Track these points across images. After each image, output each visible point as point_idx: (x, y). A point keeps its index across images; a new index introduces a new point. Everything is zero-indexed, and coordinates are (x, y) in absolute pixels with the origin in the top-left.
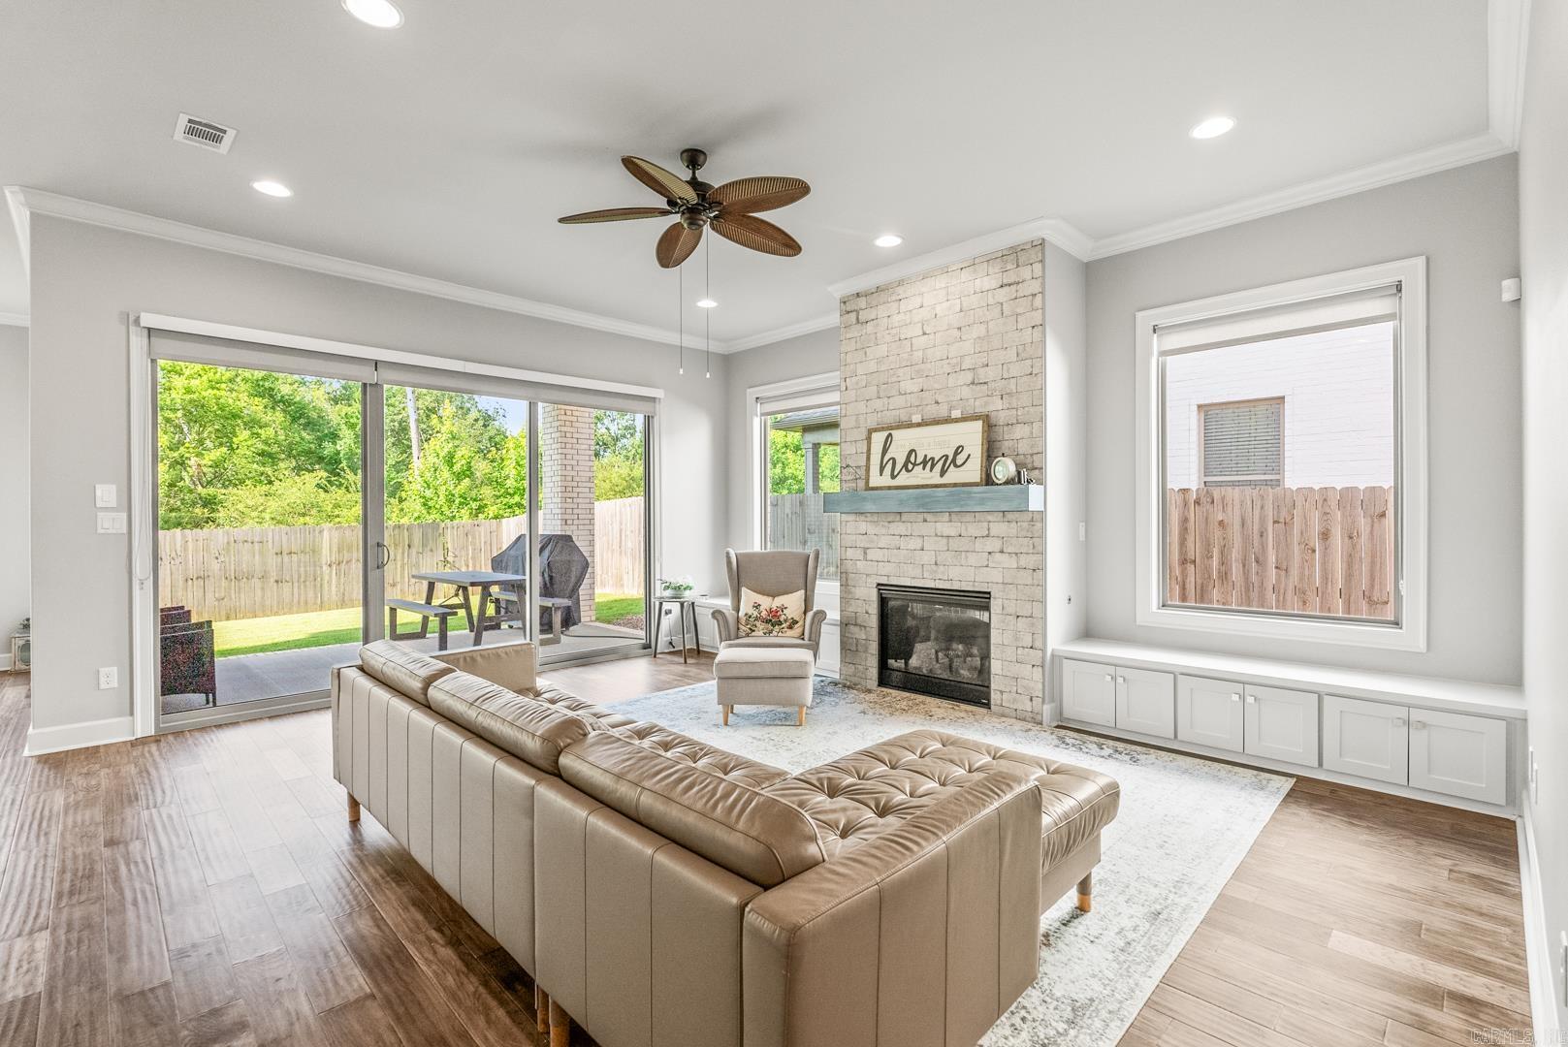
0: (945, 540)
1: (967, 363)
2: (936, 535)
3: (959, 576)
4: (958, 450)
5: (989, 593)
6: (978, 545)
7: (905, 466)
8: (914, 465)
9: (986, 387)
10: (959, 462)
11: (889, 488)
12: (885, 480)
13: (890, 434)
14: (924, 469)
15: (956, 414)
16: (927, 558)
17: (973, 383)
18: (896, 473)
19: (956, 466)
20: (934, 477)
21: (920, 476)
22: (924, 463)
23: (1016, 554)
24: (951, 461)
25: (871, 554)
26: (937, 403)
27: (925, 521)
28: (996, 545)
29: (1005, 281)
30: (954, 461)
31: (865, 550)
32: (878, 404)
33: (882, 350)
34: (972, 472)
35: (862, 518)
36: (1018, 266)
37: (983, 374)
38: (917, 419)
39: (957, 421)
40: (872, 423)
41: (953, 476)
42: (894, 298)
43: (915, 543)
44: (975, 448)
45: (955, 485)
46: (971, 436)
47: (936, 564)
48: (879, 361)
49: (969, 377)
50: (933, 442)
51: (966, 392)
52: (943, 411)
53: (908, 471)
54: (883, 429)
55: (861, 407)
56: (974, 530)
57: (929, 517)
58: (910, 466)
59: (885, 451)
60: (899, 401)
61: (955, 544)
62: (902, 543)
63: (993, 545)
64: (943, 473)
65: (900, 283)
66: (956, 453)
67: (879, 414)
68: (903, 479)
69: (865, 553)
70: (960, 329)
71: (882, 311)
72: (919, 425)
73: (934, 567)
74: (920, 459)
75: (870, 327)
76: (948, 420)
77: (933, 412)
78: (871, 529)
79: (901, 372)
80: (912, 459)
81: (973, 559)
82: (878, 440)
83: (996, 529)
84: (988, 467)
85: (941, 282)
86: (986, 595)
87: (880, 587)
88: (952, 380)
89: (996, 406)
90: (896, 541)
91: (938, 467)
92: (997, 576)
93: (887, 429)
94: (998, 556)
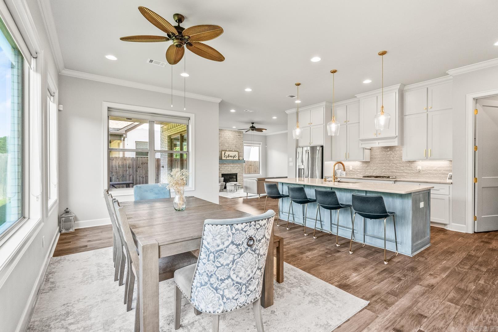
0: (232, 167)
1: (235, 144)
3: (233, 172)
6: (236, 167)
12: (225, 158)
15: (233, 150)
16: (229, 170)
20: (232, 159)
21: (230, 158)
22: (231, 156)
23: (240, 168)
24: (234, 156)
25: (220, 169)
27: (229, 164)
29: (239, 135)
32: (222, 147)
34: (237, 158)
37: (237, 146)
38: (228, 150)
40: (223, 149)
41: (235, 158)
43: (227, 168)
44: (237, 155)
46: (236, 153)
48: (222, 141)
49: (235, 146)
50: (232, 154)
51: (234, 148)
52: (231, 149)
56: (235, 166)
59: (225, 154)
60: (225, 147)
62: (226, 168)
63: (237, 167)
65: (225, 130)
68: (228, 158)
70: (234, 139)
71: (222, 133)
75: (220, 135)
76: (232, 151)
78: (220, 166)
79: (225, 143)
80: (229, 156)
81: (235, 169)
82: (223, 152)
83: (238, 165)
84: (239, 158)
85: (231, 132)
86: (237, 174)
87: (222, 174)
88: (233, 146)
89: (238, 150)
90: (225, 167)
91: (233, 157)
92: (238, 171)
93: (225, 151)
94: (238, 169)
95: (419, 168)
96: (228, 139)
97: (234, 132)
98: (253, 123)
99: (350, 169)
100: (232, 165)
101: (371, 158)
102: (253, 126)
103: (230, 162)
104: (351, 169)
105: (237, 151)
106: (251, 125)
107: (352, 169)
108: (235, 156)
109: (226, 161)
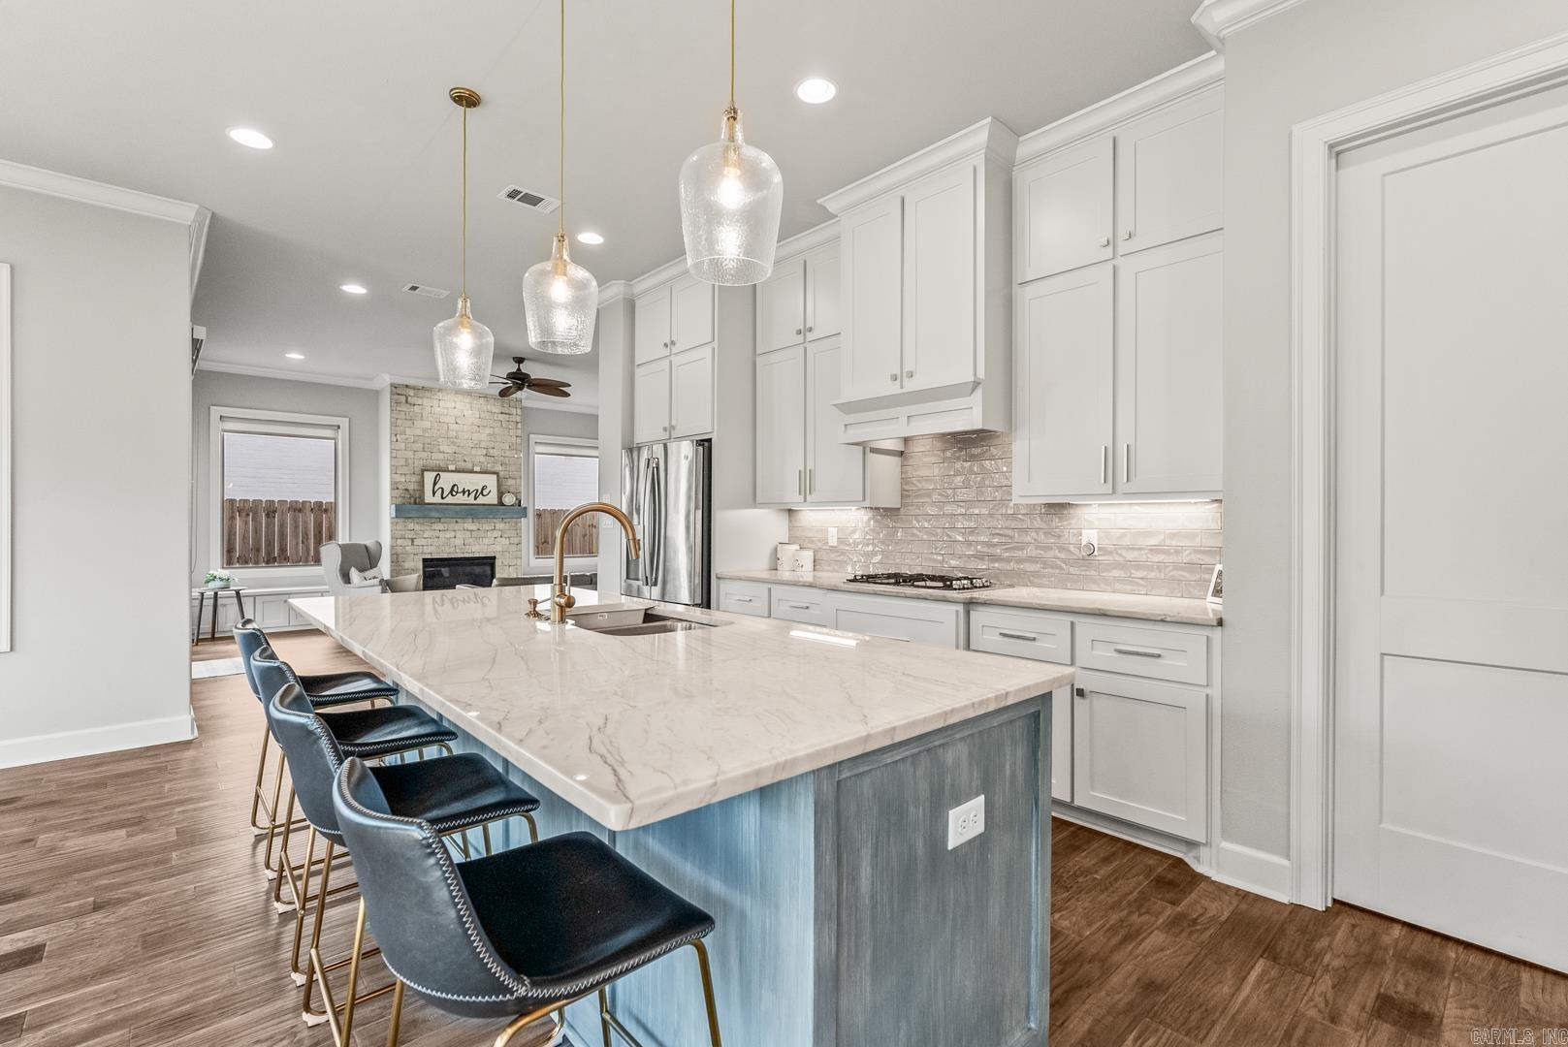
0: (469, 533)
1: (483, 445)
2: (464, 530)
3: (477, 550)
6: (489, 533)
7: (451, 492)
8: (457, 493)
9: (494, 458)
10: (485, 493)
11: (441, 504)
12: (437, 499)
13: (436, 474)
14: (463, 495)
15: (477, 469)
16: (458, 542)
17: (485, 455)
18: (443, 496)
19: (483, 495)
20: (471, 500)
21: (460, 499)
22: (464, 492)
23: (508, 538)
24: (480, 492)
25: (416, 542)
26: (465, 461)
27: (457, 522)
29: (503, 412)
30: (482, 493)
31: (412, 540)
32: (424, 455)
33: (428, 425)
34: (493, 499)
35: (410, 520)
36: (509, 407)
37: (495, 452)
38: (451, 468)
39: (476, 472)
40: (431, 463)
41: (481, 500)
42: (436, 397)
43: (449, 534)
44: (492, 487)
45: (482, 505)
46: (491, 482)
47: (463, 545)
48: (425, 430)
49: (485, 452)
50: (469, 482)
51: (482, 459)
52: (469, 466)
53: (452, 495)
54: (433, 470)
55: (410, 454)
56: (486, 527)
57: (459, 520)
58: (454, 493)
59: (435, 484)
60: (441, 456)
61: (475, 534)
62: (441, 534)
63: (497, 534)
64: (475, 498)
65: (440, 389)
66: (483, 489)
67: (425, 461)
68: (449, 500)
69: (413, 541)
70: (478, 426)
71: (426, 402)
72: (452, 471)
73: (463, 547)
74: (460, 490)
75: (416, 408)
76: (472, 472)
77: (461, 465)
78: (417, 527)
79: (440, 440)
80: (455, 489)
81: (486, 541)
82: (429, 477)
83: (498, 526)
84: (500, 498)
85: (468, 400)
86: (494, 558)
87: (424, 560)
88: (474, 451)
89: (498, 468)
90: (437, 533)
91: (473, 495)
92: (499, 548)
93: (436, 471)
94: (499, 539)
95: (1090, 536)
96: (452, 427)
97: (481, 401)
98: (520, 360)
99: (831, 544)
100: (470, 525)
101: (904, 494)
102: (519, 369)
103: (456, 513)
104: (833, 542)
105: (494, 473)
106: (513, 368)
107: (835, 544)
109: (437, 510)
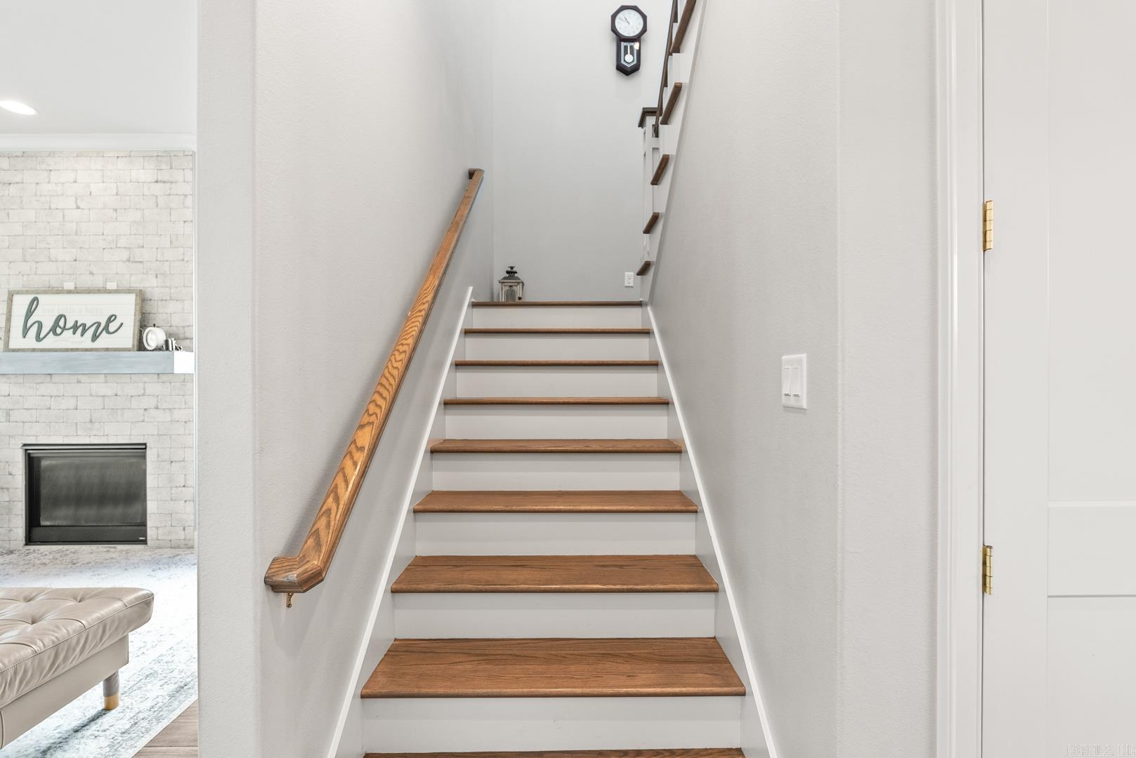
0: (100, 400)
1: (123, 242)
2: (91, 395)
3: (115, 432)
4: (111, 319)
5: (145, 444)
6: (134, 403)
7: (53, 329)
8: (64, 329)
9: (141, 265)
11: (34, 350)
12: (30, 342)
13: (36, 299)
14: (74, 333)
15: (112, 286)
16: (81, 416)
17: (129, 261)
18: (41, 336)
19: (108, 332)
20: (86, 341)
22: (75, 328)
23: (170, 409)
24: (106, 326)
25: (15, 416)
26: (92, 273)
27: (79, 382)
28: (151, 402)
29: (160, 178)
30: (106, 328)
31: (8, 411)
32: (23, 267)
33: (29, 215)
34: (126, 337)
36: (171, 168)
37: (139, 254)
38: (69, 285)
39: (110, 292)
41: (105, 342)
42: (44, 167)
43: (67, 403)
44: (128, 318)
45: (107, 350)
46: (126, 309)
47: (91, 421)
48: (25, 225)
49: (125, 255)
50: (85, 309)
52: (98, 282)
53: (55, 334)
54: (27, 292)
55: (2, 268)
56: (129, 390)
57: (82, 378)
58: (59, 331)
59: (29, 313)
60: (52, 266)
61: (110, 403)
62: (53, 403)
63: (149, 402)
64: (95, 337)
66: (109, 320)
67: (25, 278)
68: (50, 342)
69: (8, 415)
70: (116, 210)
71: (28, 176)
72: (69, 292)
73: (89, 425)
74: (70, 324)
75: (13, 190)
76: (101, 291)
77: (86, 281)
78: (16, 391)
79: (50, 240)
80: (61, 323)
81: (128, 416)
82: (21, 303)
84: (140, 335)
86: (143, 447)
87: (26, 447)
88: (106, 255)
89: (150, 283)
90: (46, 401)
91: (90, 333)
92: (150, 430)
93: (32, 292)
94: (153, 412)
97: (123, 163)
100: (99, 388)
105: (137, 291)
108: (112, 327)
